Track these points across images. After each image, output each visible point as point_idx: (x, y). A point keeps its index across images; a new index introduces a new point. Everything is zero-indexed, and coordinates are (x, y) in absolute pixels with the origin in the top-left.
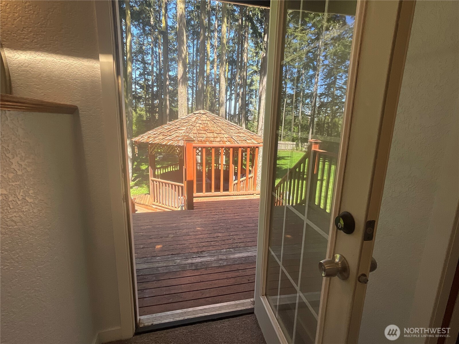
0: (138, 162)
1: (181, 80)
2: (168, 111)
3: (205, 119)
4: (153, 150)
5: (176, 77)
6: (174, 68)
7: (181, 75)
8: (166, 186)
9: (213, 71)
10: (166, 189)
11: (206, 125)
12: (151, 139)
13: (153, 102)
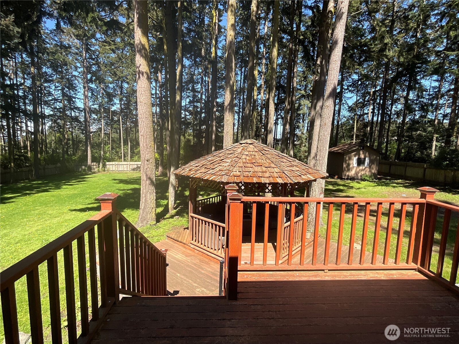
0: (182, 188)
1: (228, 107)
2: (213, 136)
3: (252, 150)
4: (194, 184)
5: (224, 103)
6: (222, 95)
7: (229, 102)
8: (206, 224)
9: (259, 97)
10: (205, 227)
11: (253, 157)
12: (192, 172)
13: (200, 127)
